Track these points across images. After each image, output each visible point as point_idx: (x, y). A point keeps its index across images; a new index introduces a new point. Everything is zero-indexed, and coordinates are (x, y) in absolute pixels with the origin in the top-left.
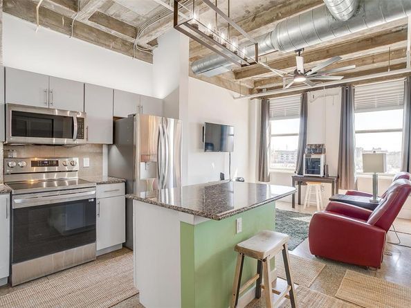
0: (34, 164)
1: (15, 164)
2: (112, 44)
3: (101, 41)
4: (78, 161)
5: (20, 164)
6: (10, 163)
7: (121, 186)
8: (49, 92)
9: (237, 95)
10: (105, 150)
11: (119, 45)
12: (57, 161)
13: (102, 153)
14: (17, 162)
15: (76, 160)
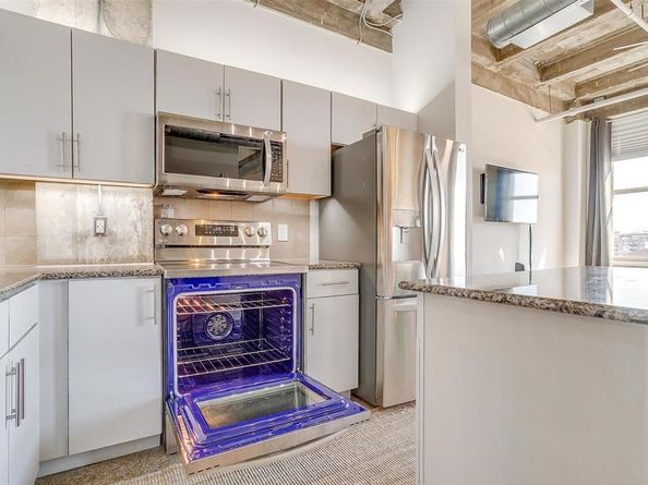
0: (200, 231)
1: (171, 229)
2: (324, 17)
3: (305, 11)
4: (269, 229)
5: (179, 229)
6: (163, 227)
7: (352, 276)
8: (223, 96)
9: (540, 113)
10: (313, 210)
11: (335, 20)
12: (236, 228)
13: (309, 216)
14: (174, 225)
15: (266, 225)
